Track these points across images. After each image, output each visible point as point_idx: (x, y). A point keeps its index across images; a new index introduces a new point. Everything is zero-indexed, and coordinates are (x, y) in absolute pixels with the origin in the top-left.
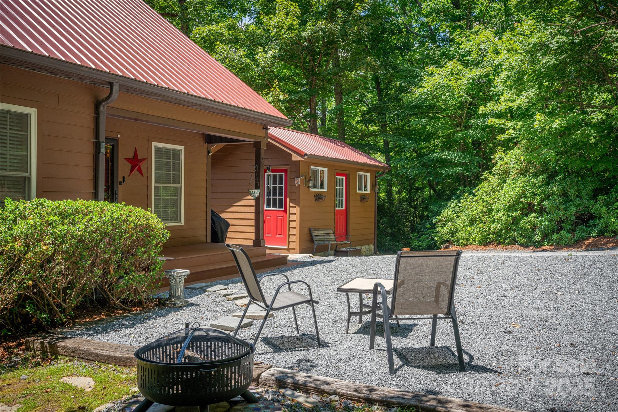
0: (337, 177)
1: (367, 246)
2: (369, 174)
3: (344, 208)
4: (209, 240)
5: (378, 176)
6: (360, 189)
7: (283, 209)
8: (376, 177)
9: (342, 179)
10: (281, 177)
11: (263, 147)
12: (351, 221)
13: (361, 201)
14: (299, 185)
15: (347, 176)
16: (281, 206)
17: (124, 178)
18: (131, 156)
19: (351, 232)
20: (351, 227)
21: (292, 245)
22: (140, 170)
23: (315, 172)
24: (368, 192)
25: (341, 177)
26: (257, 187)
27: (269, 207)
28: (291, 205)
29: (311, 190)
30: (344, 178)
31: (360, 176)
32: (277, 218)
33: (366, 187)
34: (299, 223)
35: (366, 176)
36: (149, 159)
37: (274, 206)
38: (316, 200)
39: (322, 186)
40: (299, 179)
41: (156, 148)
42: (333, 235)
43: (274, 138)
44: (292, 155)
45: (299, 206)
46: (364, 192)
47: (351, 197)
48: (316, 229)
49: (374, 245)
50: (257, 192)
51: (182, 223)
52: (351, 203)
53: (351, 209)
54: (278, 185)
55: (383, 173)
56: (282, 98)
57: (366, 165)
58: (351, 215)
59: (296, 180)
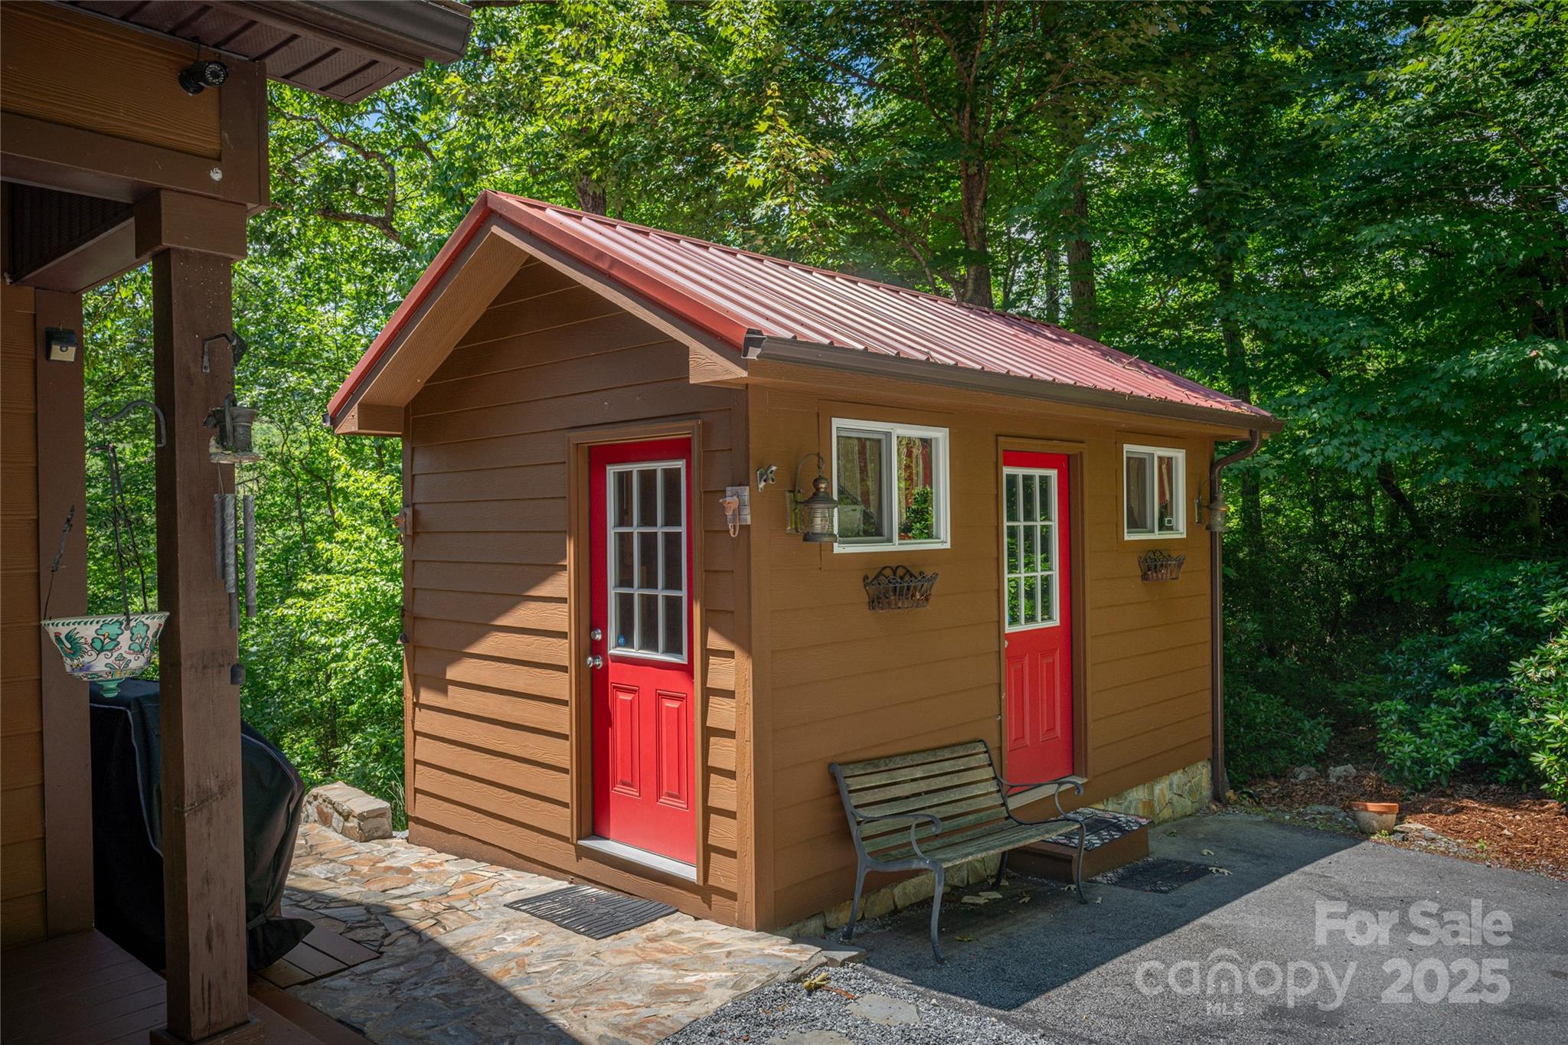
0: (1007, 470)
1: (1177, 778)
2: (1179, 456)
3: (1056, 622)
5: (1220, 461)
6: (1136, 523)
7: (683, 660)
8: (1213, 465)
9: (1044, 480)
12: (1096, 678)
13: (1144, 577)
14: (745, 529)
15: (1067, 466)
16: (673, 647)
19: (1097, 732)
20: (1096, 704)
21: (724, 872)
24: (1180, 531)
25: (1037, 472)
27: (629, 643)
28: (715, 641)
29: (838, 549)
30: (1053, 474)
31: (1139, 465)
32: (658, 708)
33: (1166, 509)
34: (749, 748)
35: (1167, 463)
37: (649, 643)
38: (875, 602)
39: (918, 519)
40: (746, 491)
42: (989, 773)
43: (603, 265)
44: (685, 350)
45: (748, 650)
46: (1157, 535)
47: (1093, 568)
48: (872, 763)
49: (1213, 762)
52: (1094, 594)
53: (1094, 622)
54: (660, 530)
55: (1245, 447)
56: (803, 161)
57: (1165, 408)
58: (1095, 649)
59: (732, 499)
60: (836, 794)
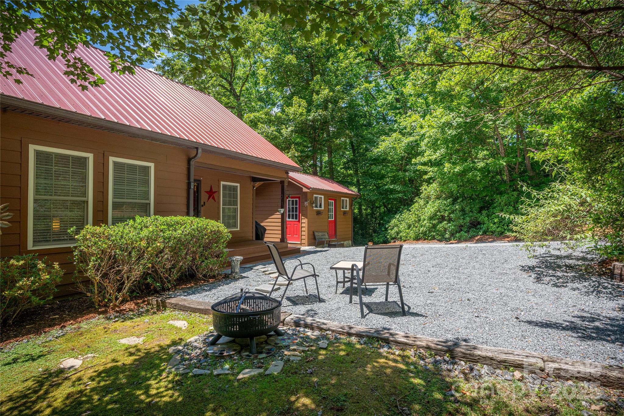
0: (329, 201)
1: (347, 242)
2: (348, 199)
3: (333, 219)
4: (254, 239)
6: (343, 208)
7: (298, 220)
8: (352, 201)
9: (332, 202)
10: (296, 201)
11: (286, 184)
12: (338, 227)
13: (343, 215)
14: (307, 206)
15: (335, 200)
16: (296, 218)
17: (204, 203)
18: (208, 190)
19: (338, 233)
20: (338, 230)
21: (303, 241)
22: (214, 198)
23: (316, 198)
24: (348, 209)
26: (282, 207)
27: (290, 219)
28: (303, 217)
29: (314, 208)
31: (343, 200)
32: (294, 225)
33: (346, 206)
34: (307, 228)
35: (346, 200)
36: (219, 192)
37: (293, 218)
38: (317, 215)
39: (320, 206)
40: (307, 202)
41: (223, 185)
42: (327, 235)
44: (302, 188)
45: (307, 218)
46: (345, 209)
47: (338, 213)
48: (317, 232)
49: (352, 240)
50: (282, 211)
51: (239, 229)
52: (338, 216)
53: (338, 220)
54: (294, 206)
55: (356, 198)
56: (296, 155)
57: (347, 193)
58: (338, 223)
59: (305, 203)
60: (314, 235)
